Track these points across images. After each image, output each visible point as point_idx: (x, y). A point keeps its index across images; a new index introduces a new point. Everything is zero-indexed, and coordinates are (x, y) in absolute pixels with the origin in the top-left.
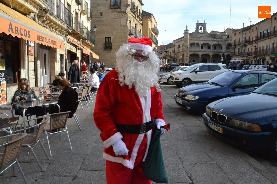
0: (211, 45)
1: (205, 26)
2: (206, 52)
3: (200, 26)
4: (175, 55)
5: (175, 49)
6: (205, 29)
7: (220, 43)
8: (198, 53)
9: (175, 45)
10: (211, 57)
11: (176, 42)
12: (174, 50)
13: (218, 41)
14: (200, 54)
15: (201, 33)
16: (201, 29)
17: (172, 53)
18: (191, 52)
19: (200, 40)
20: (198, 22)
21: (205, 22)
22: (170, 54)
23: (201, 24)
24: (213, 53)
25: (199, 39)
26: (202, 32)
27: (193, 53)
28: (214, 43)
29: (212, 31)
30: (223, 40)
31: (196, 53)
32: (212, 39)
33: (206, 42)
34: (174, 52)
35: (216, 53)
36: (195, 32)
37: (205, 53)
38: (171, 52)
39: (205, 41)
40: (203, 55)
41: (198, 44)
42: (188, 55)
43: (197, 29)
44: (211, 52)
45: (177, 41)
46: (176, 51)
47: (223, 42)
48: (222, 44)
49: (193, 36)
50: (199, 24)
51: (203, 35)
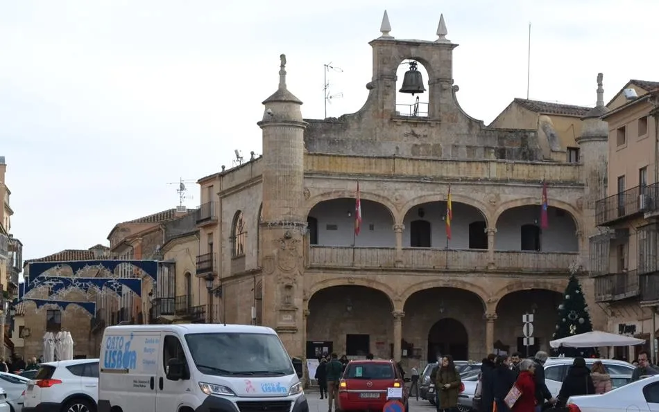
0: (487, 214)
1: (448, 64)
2: (447, 272)
3: (403, 68)
4: (216, 301)
5: (216, 249)
6: (443, 85)
7: (562, 199)
8: (381, 278)
9: (216, 214)
10: (491, 311)
11: (224, 195)
12: (211, 254)
13: (546, 185)
14: (399, 288)
15: (414, 121)
16: (413, 85)
17: (195, 280)
18: (321, 276)
19: (390, 177)
20: (386, 29)
21: (442, 31)
22: (181, 291)
23: (413, 51)
24: (506, 281)
25: (383, 168)
26: (423, 112)
27: (335, 280)
28: (514, 197)
29: (518, 102)
30: (584, 177)
31: (359, 280)
32: (496, 170)
33: (444, 189)
34: (206, 270)
35: (529, 283)
36: (360, 114)
37: (442, 281)
38: (188, 275)
39: (436, 181)
40: (419, 301)
41: (377, 213)
42: (298, 301)
43: (381, 85)
44: (485, 272)
45: (227, 184)
46: (223, 266)
47: (587, 190)
48: (579, 208)
49: (342, 142)
50: (395, 51)
51: (434, 136)
